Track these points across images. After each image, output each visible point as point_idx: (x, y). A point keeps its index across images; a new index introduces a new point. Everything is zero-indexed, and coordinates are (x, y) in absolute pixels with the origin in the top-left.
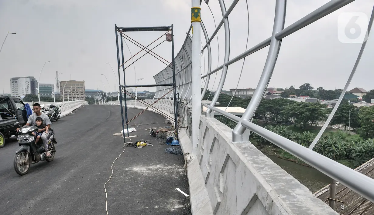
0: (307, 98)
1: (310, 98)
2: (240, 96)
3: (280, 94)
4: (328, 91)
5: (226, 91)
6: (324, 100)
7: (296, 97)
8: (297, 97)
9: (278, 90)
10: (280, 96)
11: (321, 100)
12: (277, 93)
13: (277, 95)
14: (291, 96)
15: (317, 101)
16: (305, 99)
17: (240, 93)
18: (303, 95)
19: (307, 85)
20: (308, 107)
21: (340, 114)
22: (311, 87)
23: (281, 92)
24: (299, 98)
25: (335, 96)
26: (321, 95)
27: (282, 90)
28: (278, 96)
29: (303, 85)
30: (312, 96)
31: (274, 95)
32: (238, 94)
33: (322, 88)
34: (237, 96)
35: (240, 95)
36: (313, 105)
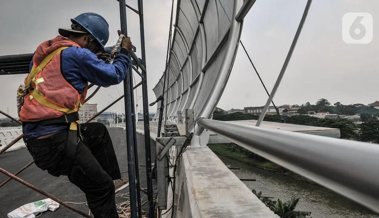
0: (326, 114)
1: (330, 114)
2: (255, 115)
3: (297, 111)
4: (347, 106)
5: (239, 109)
6: (345, 116)
7: (314, 113)
8: (316, 113)
9: (294, 106)
10: (297, 113)
11: (342, 116)
12: (293, 110)
13: (294, 111)
14: (309, 112)
15: (338, 117)
16: (324, 115)
17: (255, 112)
18: (321, 111)
19: (324, 100)
20: (334, 123)
21: (371, 130)
22: (329, 103)
23: (297, 109)
24: (317, 114)
25: (356, 111)
26: (340, 111)
27: (298, 106)
28: (295, 113)
29: (319, 101)
30: (331, 112)
31: (291, 111)
32: (253, 112)
33: (340, 103)
34: (252, 114)
35: (255, 113)
36: (338, 121)
